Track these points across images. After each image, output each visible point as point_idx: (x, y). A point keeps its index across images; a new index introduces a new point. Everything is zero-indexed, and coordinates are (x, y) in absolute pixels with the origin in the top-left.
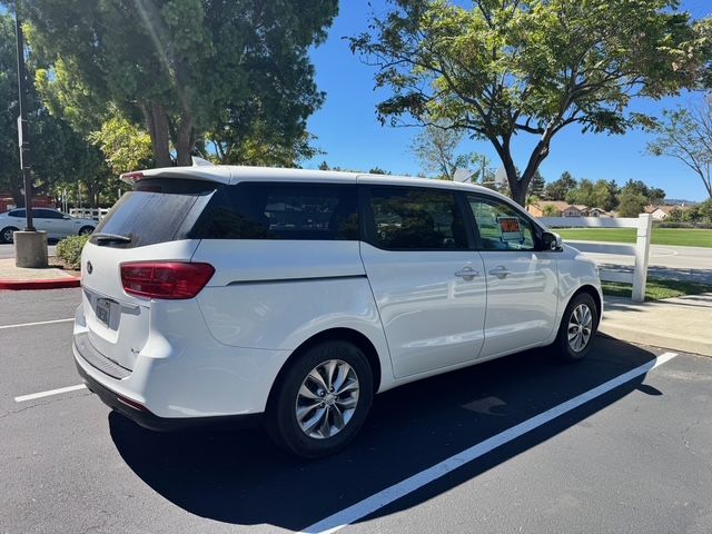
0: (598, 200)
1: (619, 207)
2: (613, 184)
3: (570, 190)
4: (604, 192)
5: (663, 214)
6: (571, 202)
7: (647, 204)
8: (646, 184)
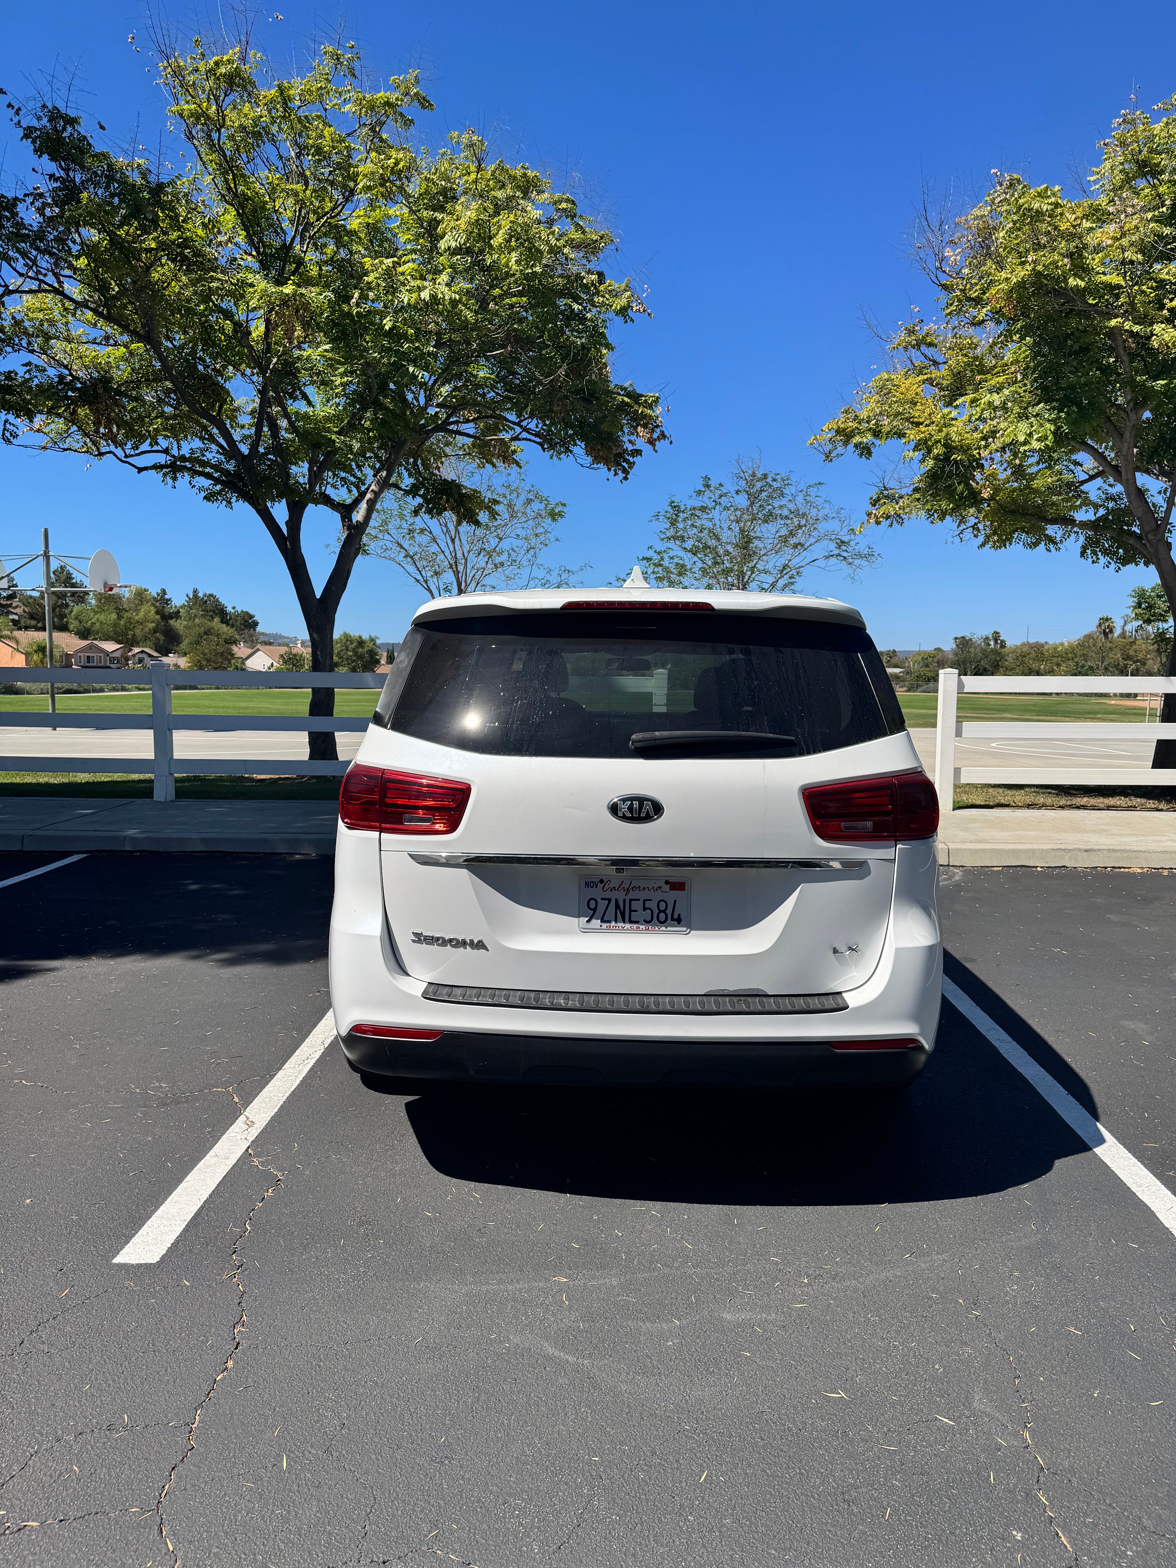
0: (138, 632)
1: (184, 646)
2: (162, 600)
3: (76, 609)
4: (147, 612)
5: (268, 661)
6: (83, 634)
7: (235, 642)
8: (222, 600)
